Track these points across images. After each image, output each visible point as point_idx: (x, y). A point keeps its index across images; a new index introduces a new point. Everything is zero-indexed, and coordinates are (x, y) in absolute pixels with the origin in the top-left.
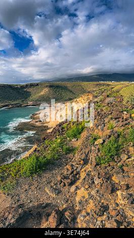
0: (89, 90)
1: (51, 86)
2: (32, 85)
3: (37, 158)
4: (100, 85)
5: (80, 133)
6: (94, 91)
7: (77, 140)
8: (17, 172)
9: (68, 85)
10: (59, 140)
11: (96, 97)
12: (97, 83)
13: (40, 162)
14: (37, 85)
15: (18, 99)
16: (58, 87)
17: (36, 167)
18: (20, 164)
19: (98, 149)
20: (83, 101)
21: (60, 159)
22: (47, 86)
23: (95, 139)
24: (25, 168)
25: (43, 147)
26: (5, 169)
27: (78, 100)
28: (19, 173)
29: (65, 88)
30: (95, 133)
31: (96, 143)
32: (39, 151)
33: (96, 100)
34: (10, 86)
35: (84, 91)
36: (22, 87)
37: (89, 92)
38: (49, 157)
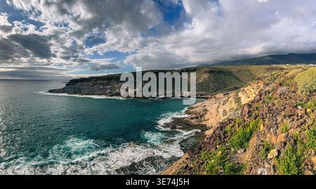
0: (259, 76)
1: (211, 72)
2: (188, 70)
4: (272, 69)
6: (265, 77)
9: (234, 70)
11: (268, 85)
12: (267, 67)
14: (195, 70)
16: (220, 72)
20: (252, 90)
22: (206, 72)
27: (245, 89)
29: (230, 74)
33: (267, 89)
35: (254, 78)
37: (259, 79)
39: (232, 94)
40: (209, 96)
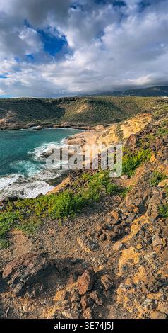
0: (146, 108)
1: (91, 102)
2: (66, 100)
3: (71, 196)
4: (163, 101)
5: (134, 168)
6: (153, 110)
7: (129, 177)
8: (43, 211)
9: (116, 101)
10: (102, 175)
11: (157, 119)
12: (158, 98)
13: (75, 202)
14: (74, 99)
15: (49, 117)
16: (100, 103)
17: (69, 207)
18: (48, 200)
19: (164, 194)
20: (137, 123)
21: (101, 200)
22: (85, 102)
23: (159, 179)
24: (54, 206)
25: (79, 181)
26: (28, 204)
27: (129, 122)
28: (46, 212)
29: (110, 105)
30: (158, 170)
31: (160, 184)
32: (73, 186)
33: (157, 123)
34: (40, 101)
35: (138, 110)
36: (55, 102)
37: (146, 112)
38: (86, 196)
39: (114, 127)
40: (88, 128)
